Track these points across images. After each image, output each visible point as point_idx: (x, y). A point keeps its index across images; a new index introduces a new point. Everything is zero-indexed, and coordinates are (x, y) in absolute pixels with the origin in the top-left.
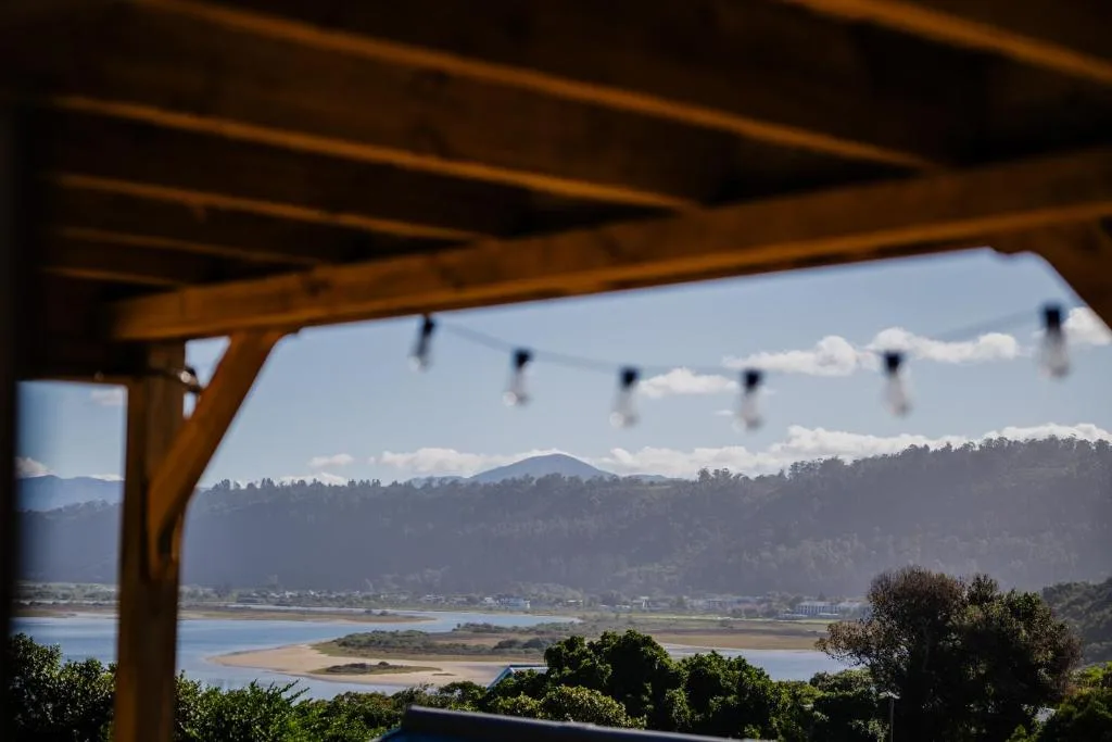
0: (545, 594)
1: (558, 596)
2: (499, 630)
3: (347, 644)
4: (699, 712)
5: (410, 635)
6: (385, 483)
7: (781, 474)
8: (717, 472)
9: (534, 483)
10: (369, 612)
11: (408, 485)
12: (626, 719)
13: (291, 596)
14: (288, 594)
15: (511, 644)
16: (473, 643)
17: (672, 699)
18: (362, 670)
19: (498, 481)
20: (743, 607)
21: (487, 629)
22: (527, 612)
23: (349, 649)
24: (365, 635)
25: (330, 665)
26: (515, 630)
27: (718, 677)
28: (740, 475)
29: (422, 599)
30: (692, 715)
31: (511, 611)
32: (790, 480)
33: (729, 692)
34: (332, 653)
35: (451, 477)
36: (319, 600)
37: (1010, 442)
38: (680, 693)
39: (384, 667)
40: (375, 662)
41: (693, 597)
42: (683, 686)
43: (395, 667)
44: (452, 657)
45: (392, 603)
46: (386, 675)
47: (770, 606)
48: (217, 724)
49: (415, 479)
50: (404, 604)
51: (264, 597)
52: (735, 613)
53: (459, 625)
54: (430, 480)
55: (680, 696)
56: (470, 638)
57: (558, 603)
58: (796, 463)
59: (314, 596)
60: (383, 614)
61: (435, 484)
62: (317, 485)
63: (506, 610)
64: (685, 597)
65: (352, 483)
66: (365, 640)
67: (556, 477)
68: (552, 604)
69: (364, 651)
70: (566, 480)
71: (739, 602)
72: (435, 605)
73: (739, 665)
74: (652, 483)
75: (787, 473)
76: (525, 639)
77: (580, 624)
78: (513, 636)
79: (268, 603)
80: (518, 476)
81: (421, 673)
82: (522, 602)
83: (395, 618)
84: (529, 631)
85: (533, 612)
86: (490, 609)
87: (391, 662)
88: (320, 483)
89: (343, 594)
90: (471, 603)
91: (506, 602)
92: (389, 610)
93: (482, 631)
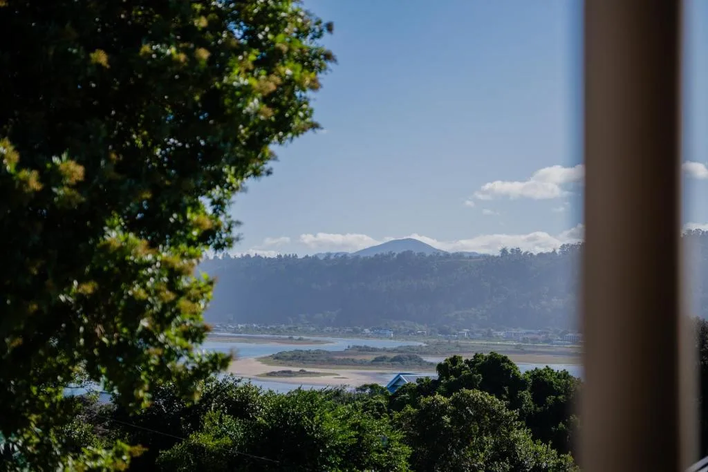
0: (402, 327)
1: (411, 329)
2: (374, 350)
3: (279, 358)
4: (539, 406)
5: (318, 352)
6: (300, 256)
7: (554, 252)
8: (512, 250)
9: (395, 256)
10: (290, 338)
11: (315, 258)
12: (506, 411)
13: (242, 327)
14: (240, 326)
15: (383, 359)
16: (358, 358)
17: (522, 398)
18: (288, 375)
19: (372, 255)
20: (529, 336)
21: (366, 350)
22: (391, 339)
23: (280, 361)
24: (290, 352)
25: (269, 371)
26: (384, 350)
27: (552, 383)
28: (527, 252)
29: (325, 330)
30: (535, 408)
31: (381, 338)
32: (560, 256)
33: (559, 393)
34: (269, 364)
35: (342, 253)
36: (259, 330)
37: (703, 232)
38: (526, 393)
39: (303, 373)
40: (297, 369)
41: (498, 330)
42: (529, 388)
43: (310, 373)
44: (345, 366)
45: (306, 332)
46: (304, 378)
47: (546, 337)
48: (278, 415)
49: (319, 254)
50: (313, 334)
51: (225, 328)
52: (525, 340)
53: (349, 347)
54: (329, 255)
55: (527, 395)
56: (356, 355)
57: (410, 333)
58: (564, 245)
59: (256, 327)
60: (300, 339)
61: (332, 257)
62: (258, 258)
63: (377, 338)
64: (492, 330)
65: (279, 256)
66: (290, 355)
67: (410, 253)
68: (408, 334)
69: (290, 362)
70: (416, 255)
71: (527, 333)
72: (333, 334)
73: (565, 375)
74: (471, 258)
75: (558, 251)
76: (393, 355)
77: (426, 347)
78: (383, 354)
79: (228, 331)
80: (386, 252)
81: (326, 377)
82: (388, 332)
83: (308, 342)
84: (394, 351)
85: (395, 338)
86: (368, 337)
87: (308, 370)
88: (259, 256)
89: (274, 327)
90: (355, 333)
91: (378, 332)
92: (305, 337)
93: (363, 351)
